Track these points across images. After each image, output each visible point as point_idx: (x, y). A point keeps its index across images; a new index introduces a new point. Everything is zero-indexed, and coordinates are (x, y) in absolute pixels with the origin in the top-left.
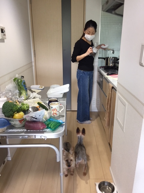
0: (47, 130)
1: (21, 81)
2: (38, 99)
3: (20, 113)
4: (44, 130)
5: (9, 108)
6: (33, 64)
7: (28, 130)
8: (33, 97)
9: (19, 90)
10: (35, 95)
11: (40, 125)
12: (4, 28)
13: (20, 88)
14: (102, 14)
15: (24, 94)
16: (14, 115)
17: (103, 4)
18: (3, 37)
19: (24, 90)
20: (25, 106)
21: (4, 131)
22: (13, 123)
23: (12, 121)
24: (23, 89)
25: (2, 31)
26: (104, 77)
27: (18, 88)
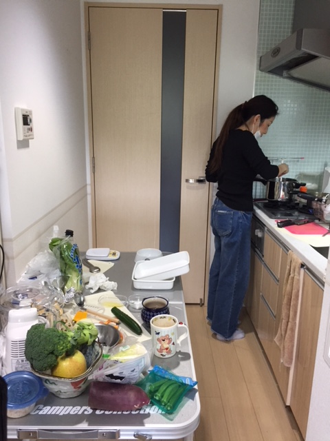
0: (151, 412)
1: (69, 247)
2: (110, 293)
3: (74, 357)
4: (142, 412)
5: (47, 348)
6: (89, 189)
7: (96, 409)
8: (97, 288)
9: (61, 271)
10: (101, 281)
11: (132, 395)
12: (31, 112)
13: (66, 264)
14: (257, 77)
15: (75, 282)
16: (58, 363)
17: (261, 55)
18: (28, 134)
19: (75, 271)
20: (86, 332)
21: (29, 414)
22: (54, 388)
23: (51, 383)
24: (73, 269)
25: (26, 120)
26: (266, 228)
27: (59, 266)
